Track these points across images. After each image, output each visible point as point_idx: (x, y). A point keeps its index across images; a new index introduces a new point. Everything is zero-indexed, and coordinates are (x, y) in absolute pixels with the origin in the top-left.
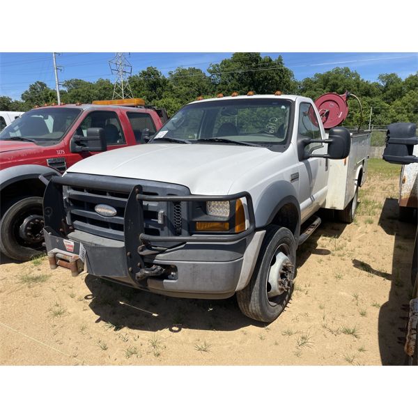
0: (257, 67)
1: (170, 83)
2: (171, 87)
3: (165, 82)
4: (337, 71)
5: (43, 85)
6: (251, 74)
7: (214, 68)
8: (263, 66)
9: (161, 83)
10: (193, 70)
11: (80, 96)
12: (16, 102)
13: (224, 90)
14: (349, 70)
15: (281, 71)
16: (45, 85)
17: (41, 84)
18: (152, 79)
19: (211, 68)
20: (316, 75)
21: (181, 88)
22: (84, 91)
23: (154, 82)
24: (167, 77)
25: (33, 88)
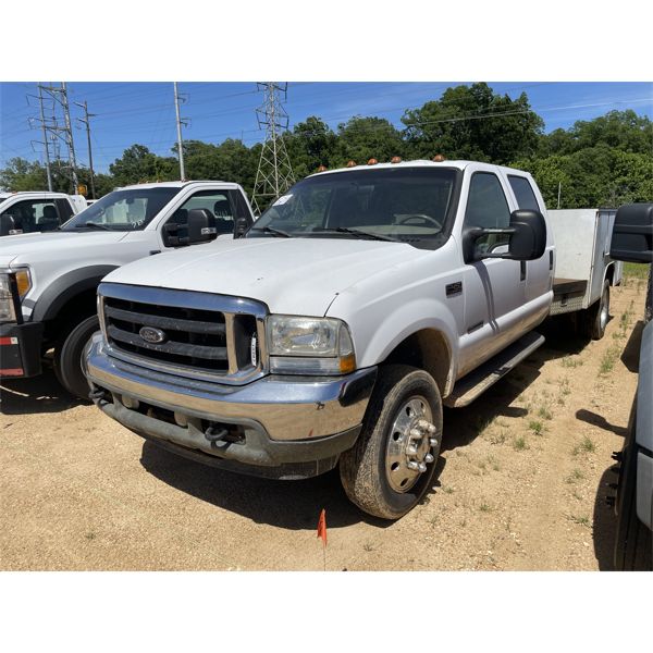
0: (487, 112)
1: (342, 142)
2: (344, 148)
3: (334, 140)
4: (614, 116)
5: (143, 150)
6: (474, 124)
7: (412, 116)
8: (497, 110)
9: (328, 141)
10: (375, 121)
11: (202, 165)
12: (101, 176)
13: (431, 150)
14: (634, 116)
15: (526, 116)
16: (146, 150)
17: (140, 148)
18: (314, 137)
19: (408, 117)
20: (578, 124)
21: (360, 150)
22: (209, 157)
23: (317, 142)
24: (337, 132)
25: (129, 155)
